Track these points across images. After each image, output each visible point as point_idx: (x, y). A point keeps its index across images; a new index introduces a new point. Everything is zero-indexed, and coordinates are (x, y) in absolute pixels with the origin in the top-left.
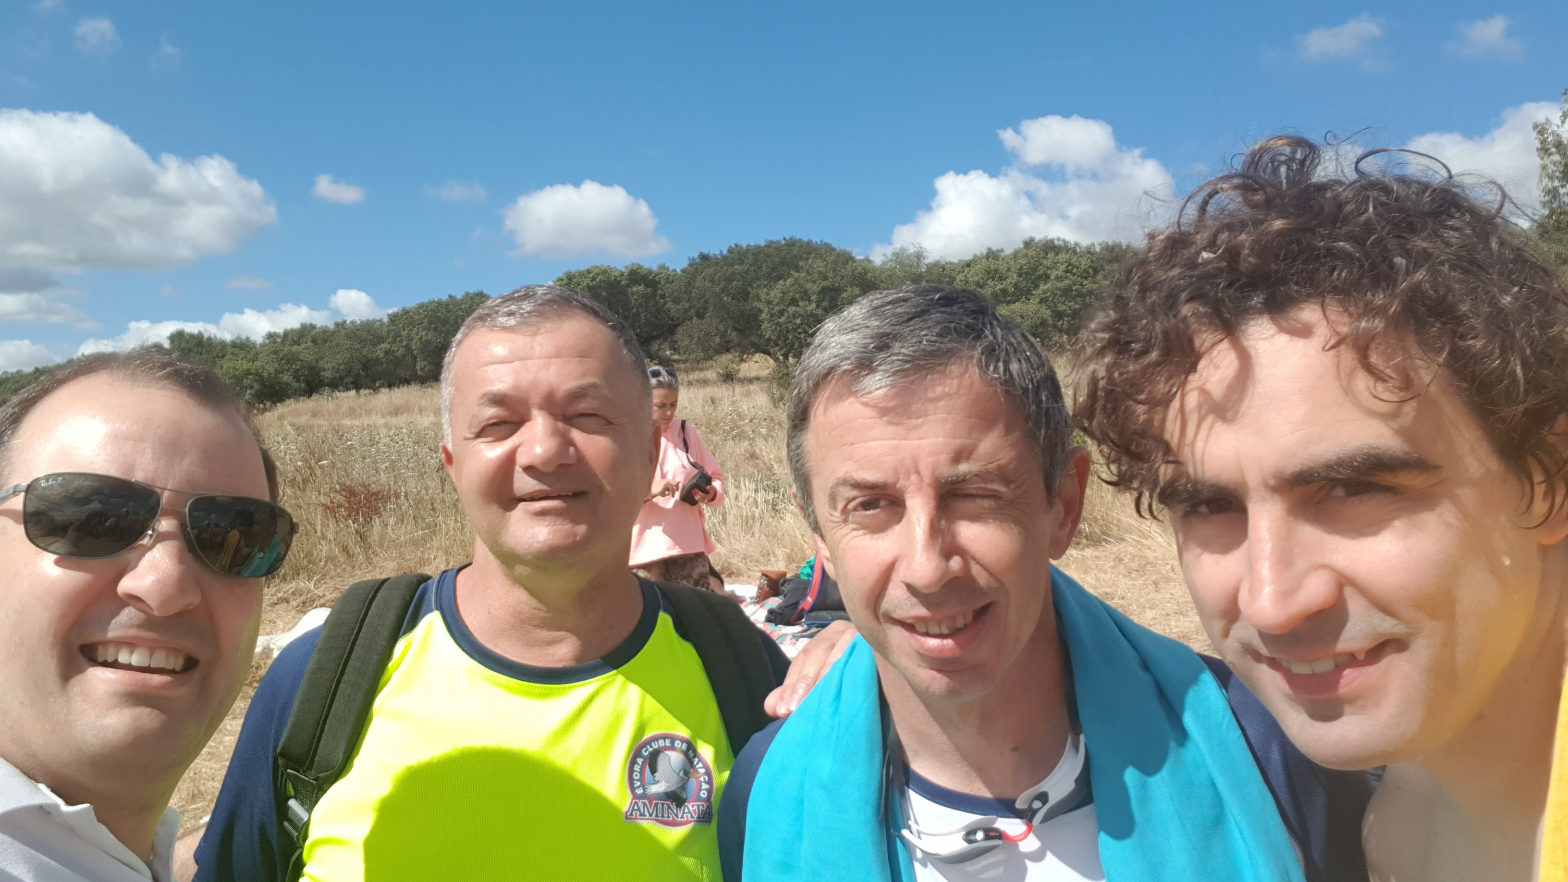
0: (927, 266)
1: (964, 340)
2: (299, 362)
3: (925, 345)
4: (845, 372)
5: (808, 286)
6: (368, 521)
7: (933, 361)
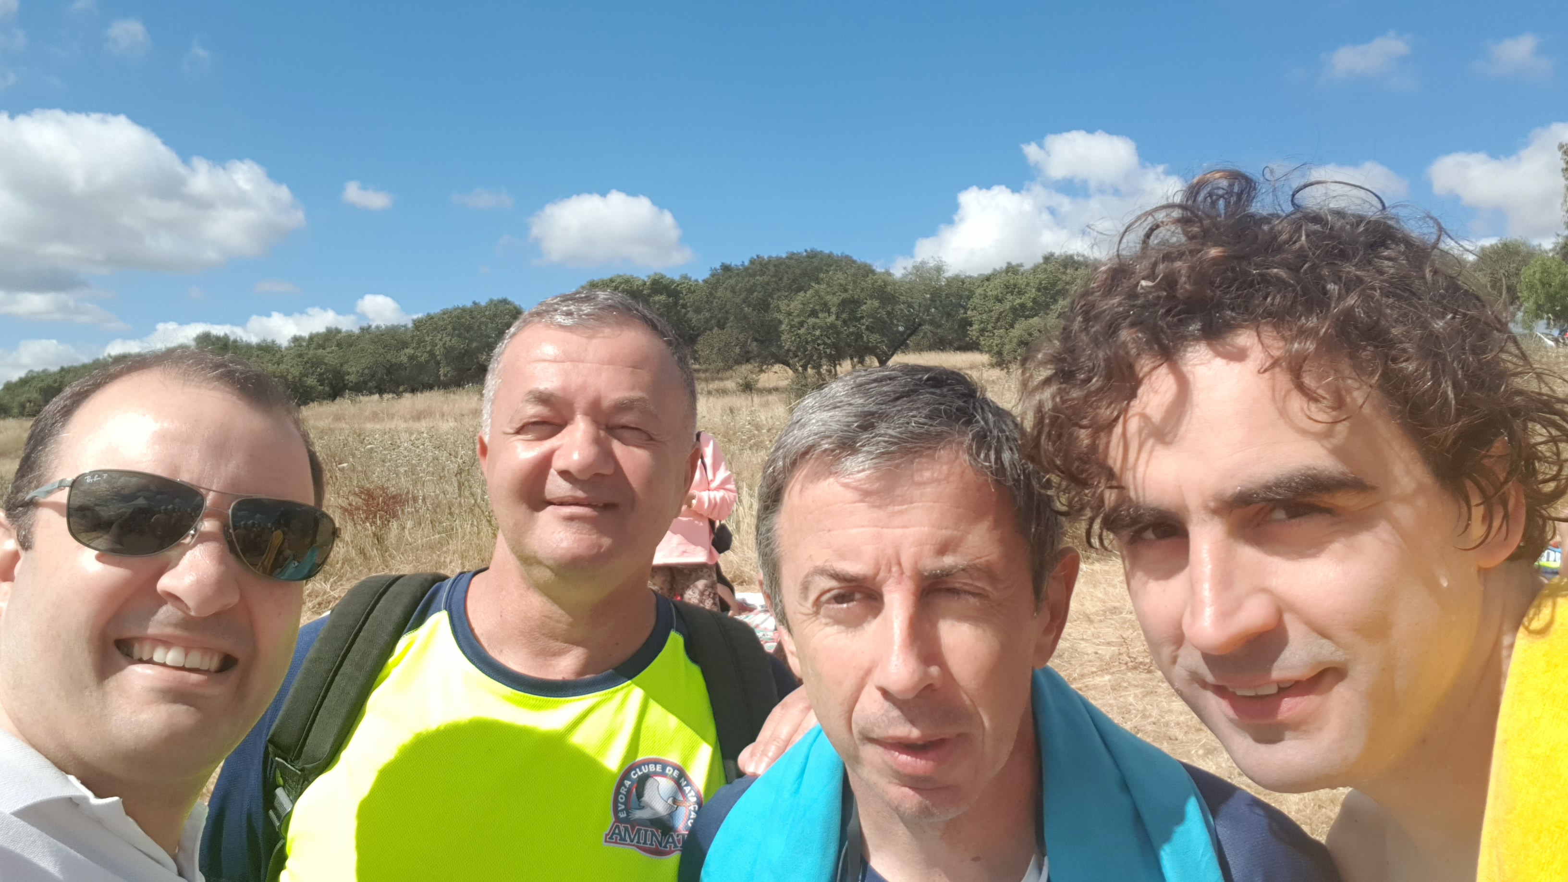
0: (947, 279)
1: (954, 424)
2: (324, 367)
3: (913, 427)
4: (826, 450)
5: (828, 298)
6: (385, 524)
7: (922, 444)
